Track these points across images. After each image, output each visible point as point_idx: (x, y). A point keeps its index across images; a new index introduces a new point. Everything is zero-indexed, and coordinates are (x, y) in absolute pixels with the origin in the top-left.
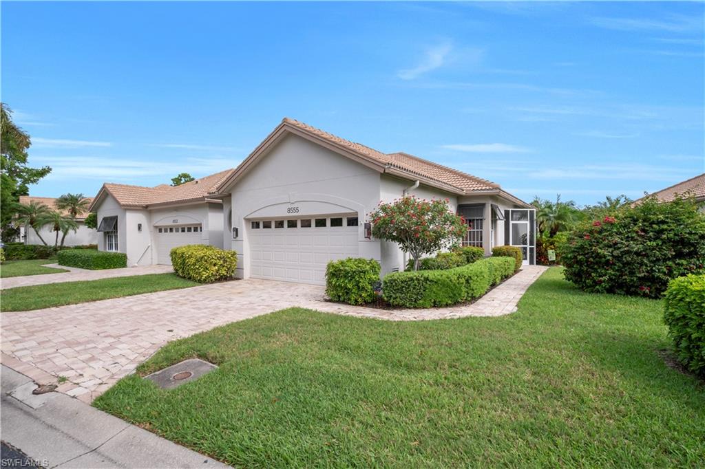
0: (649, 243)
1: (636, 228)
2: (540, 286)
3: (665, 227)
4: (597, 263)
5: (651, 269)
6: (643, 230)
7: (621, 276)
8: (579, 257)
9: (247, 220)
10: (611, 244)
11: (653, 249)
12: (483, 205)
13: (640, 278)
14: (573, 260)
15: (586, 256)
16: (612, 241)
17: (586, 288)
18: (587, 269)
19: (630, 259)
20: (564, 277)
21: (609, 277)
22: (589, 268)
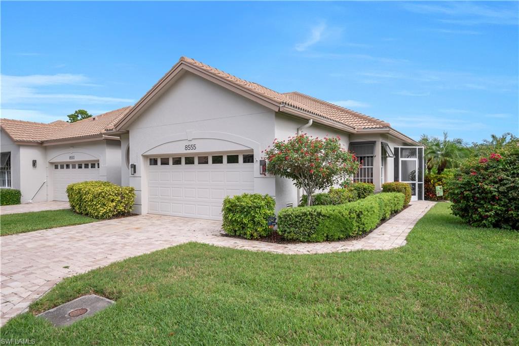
2: (427, 221)
4: (483, 199)
7: (507, 211)
8: (466, 193)
9: (145, 157)
10: (497, 180)
12: (374, 143)
14: (459, 196)
15: (473, 192)
16: (498, 177)
17: (473, 223)
18: (474, 204)
19: (516, 195)
20: (452, 212)
21: (495, 212)
22: (476, 203)
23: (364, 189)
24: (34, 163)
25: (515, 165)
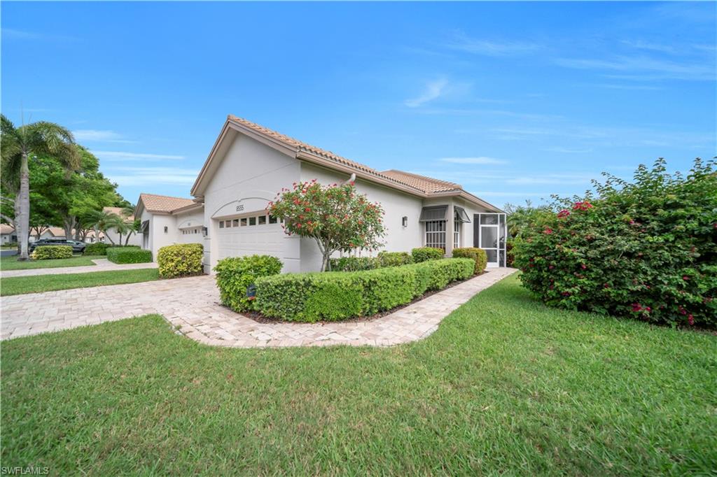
0: (649, 238)
1: (626, 217)
3: (681, 211)
4: (563, 268)
5: (655, 279)
6: (638, 220)
7: (601, 287)
8: (537, 259)
9: (215, 220)
10: (585, 240)
11: (658, 248)
12: (446, 207)
13: (632, 292)
14: (528, 263)
15: (546, 257)
16: (587, 236)
17: (548, 300)
18: (548, 276)
19: (616, 263)
20: (522, 283)
21: (580, 287)
22: (551, 273)
23: (428, 254)
24: (166, 229)
25: (614, 217)
